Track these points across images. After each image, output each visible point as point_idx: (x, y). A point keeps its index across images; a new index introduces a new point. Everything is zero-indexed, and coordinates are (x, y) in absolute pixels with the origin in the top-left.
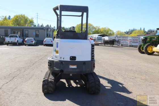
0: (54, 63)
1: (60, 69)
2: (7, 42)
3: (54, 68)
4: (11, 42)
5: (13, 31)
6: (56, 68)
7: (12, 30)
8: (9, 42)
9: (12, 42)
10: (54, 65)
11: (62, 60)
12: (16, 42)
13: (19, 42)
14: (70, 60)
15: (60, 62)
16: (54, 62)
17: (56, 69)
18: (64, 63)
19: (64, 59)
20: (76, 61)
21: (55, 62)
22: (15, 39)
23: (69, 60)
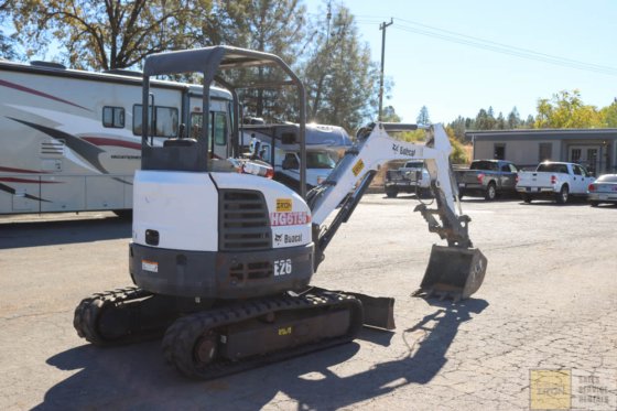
2: (524, 190)
4: (536, 189)
5: (571, 148)
7: (568, 145)
8: (529, 188)
9: (539, 189)
12: (558, 190)
13: (571, 191)
14: (145, 244)
22: (553, 178)
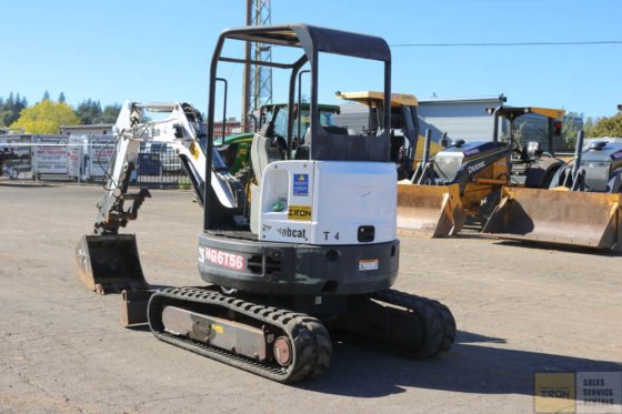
0: (300, 257)
1: (326, 280)
3: (299, 276)
6: (304, 277)
10: (297, 267)
11: (332, 241)
14: (357, 242)
15: (325, 253)
16: (298, 252)
17: (305, 283)
18: (340, 253)
19: (337, 237)
20: (375, 241)
21: (304, 254)
23: (355, 241)
